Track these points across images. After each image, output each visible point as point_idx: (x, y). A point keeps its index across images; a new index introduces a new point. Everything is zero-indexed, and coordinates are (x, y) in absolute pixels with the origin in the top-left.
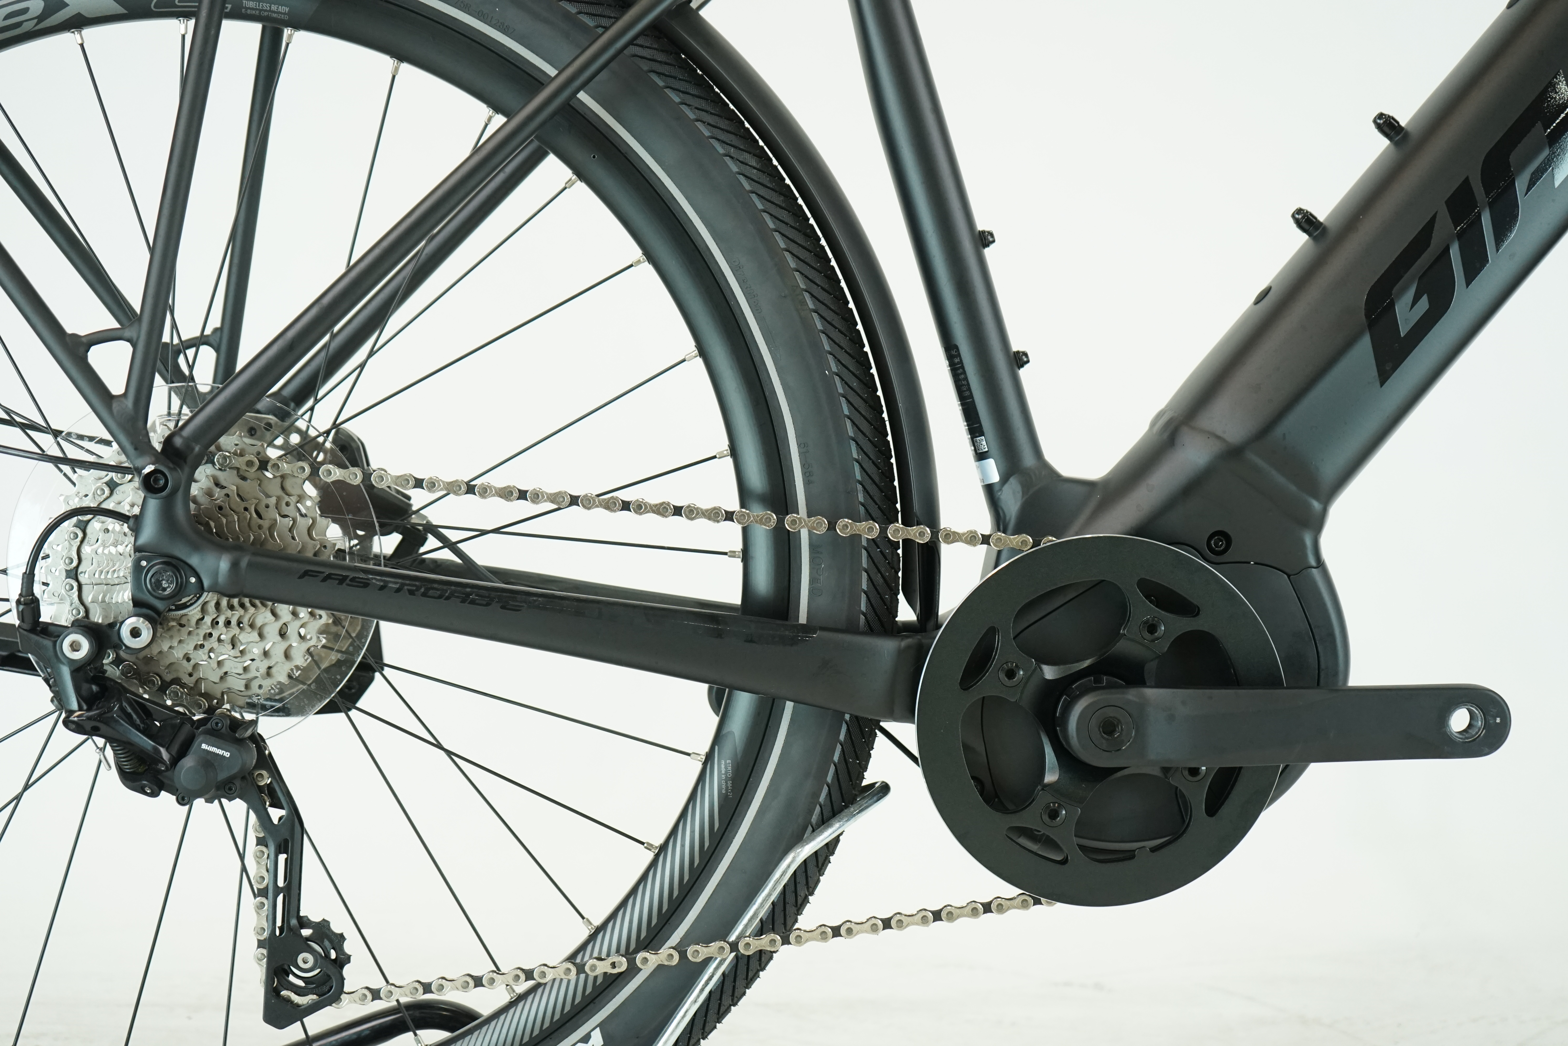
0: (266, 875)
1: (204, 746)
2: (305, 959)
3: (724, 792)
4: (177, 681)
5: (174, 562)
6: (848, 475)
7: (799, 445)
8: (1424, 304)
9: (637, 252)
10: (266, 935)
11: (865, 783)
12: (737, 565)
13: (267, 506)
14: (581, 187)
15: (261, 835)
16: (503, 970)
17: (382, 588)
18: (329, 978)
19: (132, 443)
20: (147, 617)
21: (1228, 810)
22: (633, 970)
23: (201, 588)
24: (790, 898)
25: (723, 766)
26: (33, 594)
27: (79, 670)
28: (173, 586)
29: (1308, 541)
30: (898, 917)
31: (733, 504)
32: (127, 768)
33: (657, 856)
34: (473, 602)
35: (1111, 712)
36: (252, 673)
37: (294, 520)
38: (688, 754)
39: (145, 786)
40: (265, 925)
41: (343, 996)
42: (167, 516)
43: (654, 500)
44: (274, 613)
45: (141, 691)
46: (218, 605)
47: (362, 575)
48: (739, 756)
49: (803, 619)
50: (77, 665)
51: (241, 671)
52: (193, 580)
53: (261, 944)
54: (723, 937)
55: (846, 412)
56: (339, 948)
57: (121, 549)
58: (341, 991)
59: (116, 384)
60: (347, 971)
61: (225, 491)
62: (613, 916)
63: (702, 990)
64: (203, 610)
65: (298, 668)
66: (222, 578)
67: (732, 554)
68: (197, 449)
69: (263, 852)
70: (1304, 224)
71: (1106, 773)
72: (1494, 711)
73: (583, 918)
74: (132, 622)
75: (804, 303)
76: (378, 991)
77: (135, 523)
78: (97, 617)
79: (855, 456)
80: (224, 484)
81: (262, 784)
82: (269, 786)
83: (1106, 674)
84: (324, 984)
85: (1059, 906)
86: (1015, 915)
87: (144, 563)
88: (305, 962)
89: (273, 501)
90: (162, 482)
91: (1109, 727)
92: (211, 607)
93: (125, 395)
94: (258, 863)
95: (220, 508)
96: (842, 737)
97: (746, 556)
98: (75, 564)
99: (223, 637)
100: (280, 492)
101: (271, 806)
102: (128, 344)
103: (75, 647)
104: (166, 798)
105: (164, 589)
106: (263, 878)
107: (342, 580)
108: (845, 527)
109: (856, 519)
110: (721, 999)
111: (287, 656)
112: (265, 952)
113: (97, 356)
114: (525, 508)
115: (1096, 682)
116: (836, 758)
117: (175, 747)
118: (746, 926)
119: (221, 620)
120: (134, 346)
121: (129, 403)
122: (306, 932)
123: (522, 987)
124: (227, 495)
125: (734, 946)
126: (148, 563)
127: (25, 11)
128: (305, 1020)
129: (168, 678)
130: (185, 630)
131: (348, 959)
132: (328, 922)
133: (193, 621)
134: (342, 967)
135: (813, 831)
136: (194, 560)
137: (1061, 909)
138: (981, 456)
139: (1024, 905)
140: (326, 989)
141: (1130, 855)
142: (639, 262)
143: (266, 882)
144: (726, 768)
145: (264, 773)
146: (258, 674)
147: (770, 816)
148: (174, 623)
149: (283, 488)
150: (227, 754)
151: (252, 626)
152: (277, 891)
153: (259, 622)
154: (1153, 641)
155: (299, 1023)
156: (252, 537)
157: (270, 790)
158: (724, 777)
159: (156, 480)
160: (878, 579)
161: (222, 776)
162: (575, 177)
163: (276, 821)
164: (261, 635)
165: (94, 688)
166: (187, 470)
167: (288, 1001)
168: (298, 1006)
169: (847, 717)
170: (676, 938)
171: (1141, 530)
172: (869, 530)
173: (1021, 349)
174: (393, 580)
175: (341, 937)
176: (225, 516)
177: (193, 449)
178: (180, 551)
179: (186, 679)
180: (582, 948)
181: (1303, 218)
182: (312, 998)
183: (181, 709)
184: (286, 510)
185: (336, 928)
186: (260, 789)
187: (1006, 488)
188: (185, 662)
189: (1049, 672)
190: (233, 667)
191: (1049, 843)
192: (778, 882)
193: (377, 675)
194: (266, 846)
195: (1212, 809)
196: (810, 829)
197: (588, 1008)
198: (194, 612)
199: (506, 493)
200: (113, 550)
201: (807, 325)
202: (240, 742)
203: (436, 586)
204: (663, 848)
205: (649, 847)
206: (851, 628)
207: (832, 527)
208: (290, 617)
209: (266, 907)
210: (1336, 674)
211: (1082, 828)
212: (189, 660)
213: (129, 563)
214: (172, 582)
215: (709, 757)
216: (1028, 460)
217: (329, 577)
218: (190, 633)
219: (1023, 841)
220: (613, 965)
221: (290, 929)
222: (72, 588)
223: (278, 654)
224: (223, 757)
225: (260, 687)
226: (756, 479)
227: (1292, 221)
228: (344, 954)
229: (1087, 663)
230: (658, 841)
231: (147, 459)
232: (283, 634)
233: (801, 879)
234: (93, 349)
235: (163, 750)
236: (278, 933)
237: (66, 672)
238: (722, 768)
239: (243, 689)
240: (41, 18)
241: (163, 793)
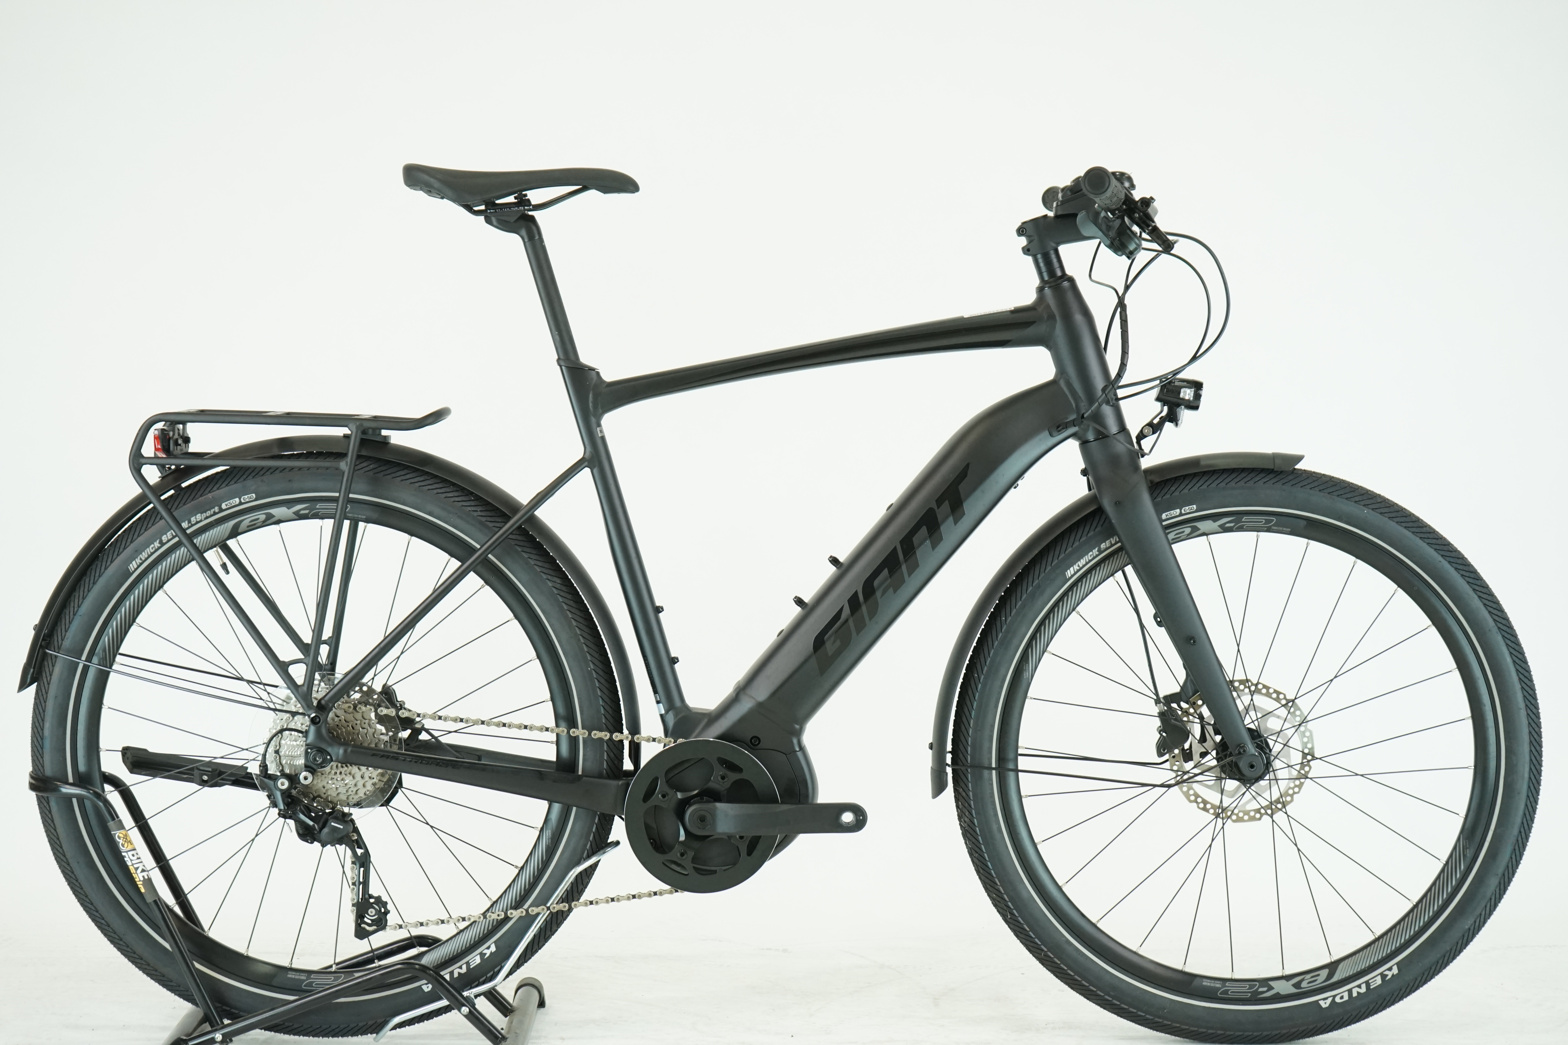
0: (355, 877)
1: (333, 824)
2: (372, 911)
3: (547, 844)
4: (319, 796)
5: (321, 750)
6: (599, 711)
7: (578, 699)
8: (838, 643)
9: (511, 615)
10: (355, 901)
11: (609, 841)
12: (554, 747)
13: (356, 724)
14: (487, 588)
15: (354, 860)
16: (453, 917)
17: (404, 760)
18: (381, 920)
19: (306, 705)
20: (310, 772)
21: (756, 853)
22: (507, 919)
23: (331, 760)
24: (575, 889)
25: (547, 833)
26: (266, 763)
27: (284, 793)
28: (321, 760)
29: (795, 741)
30: (618, 897)
31: (551, 723)
32: (301, 832)
33: (520, 871)
34: (440, 766)
35: (703, 813)
36: (350, 793)
37: (367, 730)
38: (533, 828)
39: (308, 839)
40: (355, 897)
41: (387, 927)
42: (318, 733)
43: (517, 722)
44: (359, 769)
45: (304, 800)
46: (337, 766)
47: (395, 755)
48: (554, 828)
49: (580, 773)
50: (283, 792)
51: (345, 792)
52: (329, 757)
53: (353, 905)
54: (545, 905)
55: (597, 685)
56: (385, 907)
57: (298, 743)
58: (386, 925)
59: (300, 681)
60: (388, 917)
61: (339, 718)
62: (501, 897)
63: (536, 927)
64: (331, 768)
65: (368, 791)
66: (340, 757)
67: (552, 742)
68: (331, 705)
69: (354, 867)
70: (797, 603)
71: (705, 838)
72: (859, 814)
73: (488, 897)
74: (304, 774)
75: (579, 640)
76: (402, 925)
77: (305, 734)
78: (287, 771)
79: (601, 703)
80: (339, 715)
81: (354, 839)
82: (356, 840)
83: (706, 796)
84: (379, 922)
85: (686, 893)
86: (666, 896)
87: (309, 750)
88: (372, 913)
89: (358, 722)
90: (318, 720)
91: (702, 819)
92: (334, 767)
93: (303, 685)
94: (352, 871)
95: (338, 726)
96: (596, 821)
97: (558, 743)
98: (278, 748)
99: (338, 779)
100: (361, 718)
101: (358, 848)
102: (304, 665)
103: (283, 784)
104: (317, 845)
105: (318, 761)
106: (354, 878)
107: (388, 757)
108: (596, 734)
109: (601, 731)
110: (545, 932)
111: (364, 786)
112: (355, 908)
113: (292, 670)
114: (463, 725)
115: (701, 799)
116: (594, 830)
117: (321, 824)
118: (554, 900)
119: (338, 772)
120: (307, 666)
121: (305, 688)
122: (372, 900)
123: (462, 925)
124: (340, 720)
125: (548, 908)
126: (311, 750)
127: (258, 519)
128: (369, 937)
129: (316, 795)
130: (323, 776)
131: (389, 912)
132: (381, 897)
133: (327, 773)
134: (386, 915)
135: (584, 860)
136: (329, 750)
137: (687, 894)
138: (658, 702)
139: (671, 892)
140: (380, 924)
141: (715, 872)
142: (512, 619)
143: (355, 879)
144: (549, 834)
145: (355, 834)
146: (352, 793)
147: (567, 855)
148: (320, 774)
149: (363, 717)
150: (342, 827)
151: (350, 774)
152: (360, 883)
153: (353, 772)
154: (723, 783)
155: (367, 939)
156: (351, 738)
157: (357, 841)
158: (547, 837)
159: (315, 719)
160: (612, 755)
161: (340, 836)
162: (485, 584)
163: (359, 854)
164: (354, 777)
165: (289, 800)
166: (326, 713)
167: (364, 929)
168: (368, 931)
169: (599, 813)
170: (526, 906)
171: (721, 737)
172: (605, 735)
173: (676, 656)
174: (408, 757)
175: (386, 903)
176: (340, 729)
177: (329, 705)
178: (323, 746)
179: (323, 795)
180: (488, 910)
181: (797, 600)
182: (374, 927)
183: (319, 807)
184: (364, 726)
185: (384, 899)
186: (353, 841)
187: (668, 716)
188: (323, 788)
189: (679, 795)
190: (342, 790)
191: (683, 867)
192: (567, 882)
193: (399, 790)
194: (356, 865)
195: (749, 853)
196: (583, 859)
197: (489, 936)
198: (328, 769)
199: (455, 720)
200: (295, 743)
201: (582, 650)
202: (346, 822)
203: (425, 759)
204: (522, 868)
205: (516, 867)
206: (600, 776)
207: (590, 734)
208: (366, 770)
209: (355, 890)
210: (807, 796)
211: (694, 860)
212: (324, 787)
213: (303, 749)
214: (320, 758)
215: (542, 829)
216: (678, 703)
217: (382, 756)
218: (325, 777)
219: (674, 867)
220: (498, 915)
221: (365, 899)
222: (277, 757)
223: (360, 785)
224: (340, 828)
225: (353, 798)
226: (561, 710)
227: (793, 601)
228: (387, 910)
229: (696, 792)
230: (520, 865)
231: (312, 711)
232: (362, 777)
233: (579, 881)
234: (290, 666)
235: (316, 825)
236: (360, 901)
237: (278, 795)
238: (548, 834)
239: (346, 799)
240: (264, 522)
241: (315, 842)
